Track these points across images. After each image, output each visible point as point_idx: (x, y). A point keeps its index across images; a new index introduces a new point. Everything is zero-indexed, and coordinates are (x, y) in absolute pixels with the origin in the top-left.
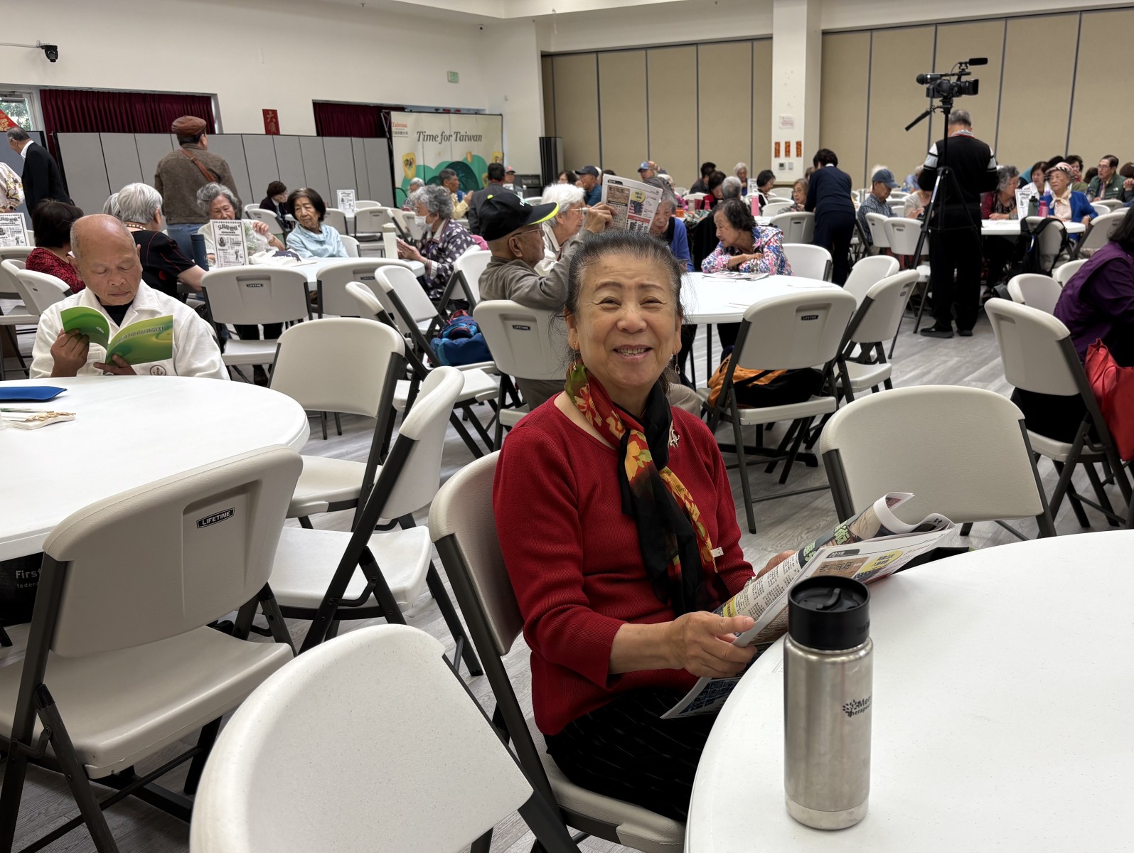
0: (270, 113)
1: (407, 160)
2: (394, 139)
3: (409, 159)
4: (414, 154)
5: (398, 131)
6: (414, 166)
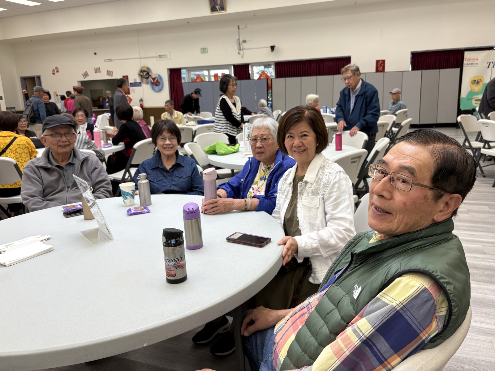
0: (381, 61)
1: (475, 81)
2: (464, 69)
3: (476, 79)
4: (482, 77)
5: (468, 63)
6: (481, 84)
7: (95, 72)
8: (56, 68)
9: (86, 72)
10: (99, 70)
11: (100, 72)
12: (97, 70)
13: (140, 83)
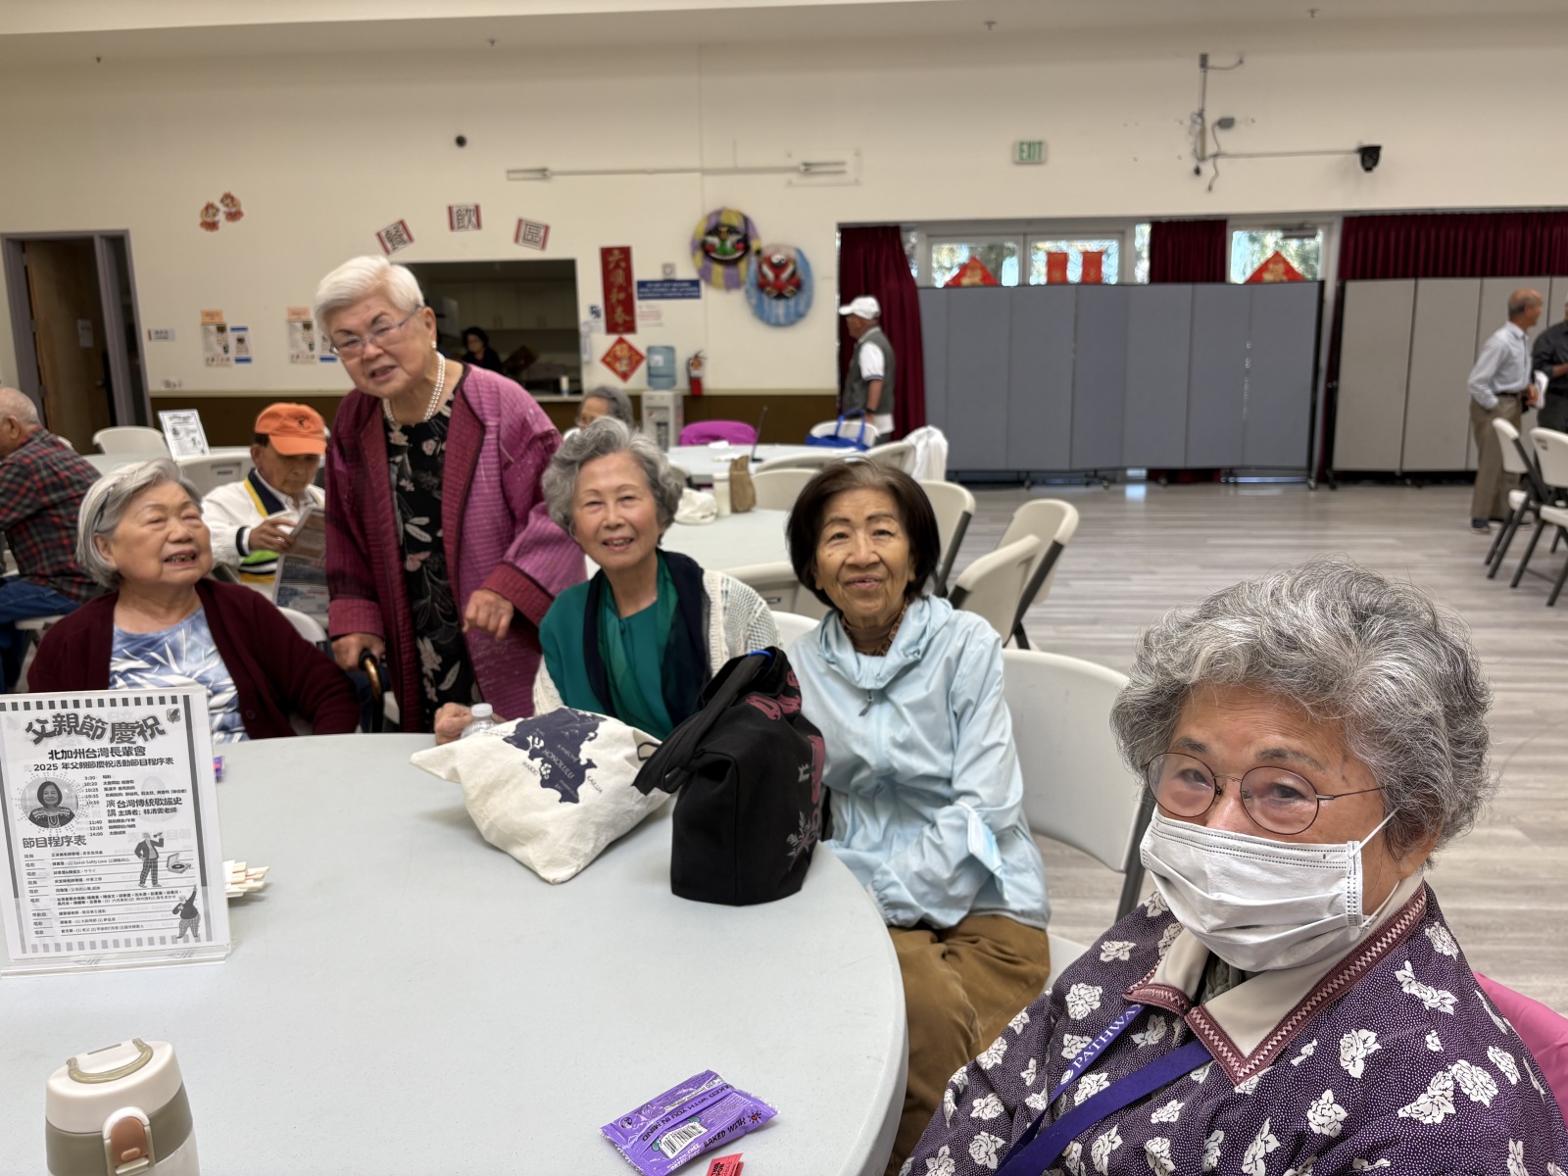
7: (452, 227)
8: (228, 199)
9: (402, 223)
10: (474, 219)
11: (479, 225)
12: (465, 217)
13: (695, 283)
